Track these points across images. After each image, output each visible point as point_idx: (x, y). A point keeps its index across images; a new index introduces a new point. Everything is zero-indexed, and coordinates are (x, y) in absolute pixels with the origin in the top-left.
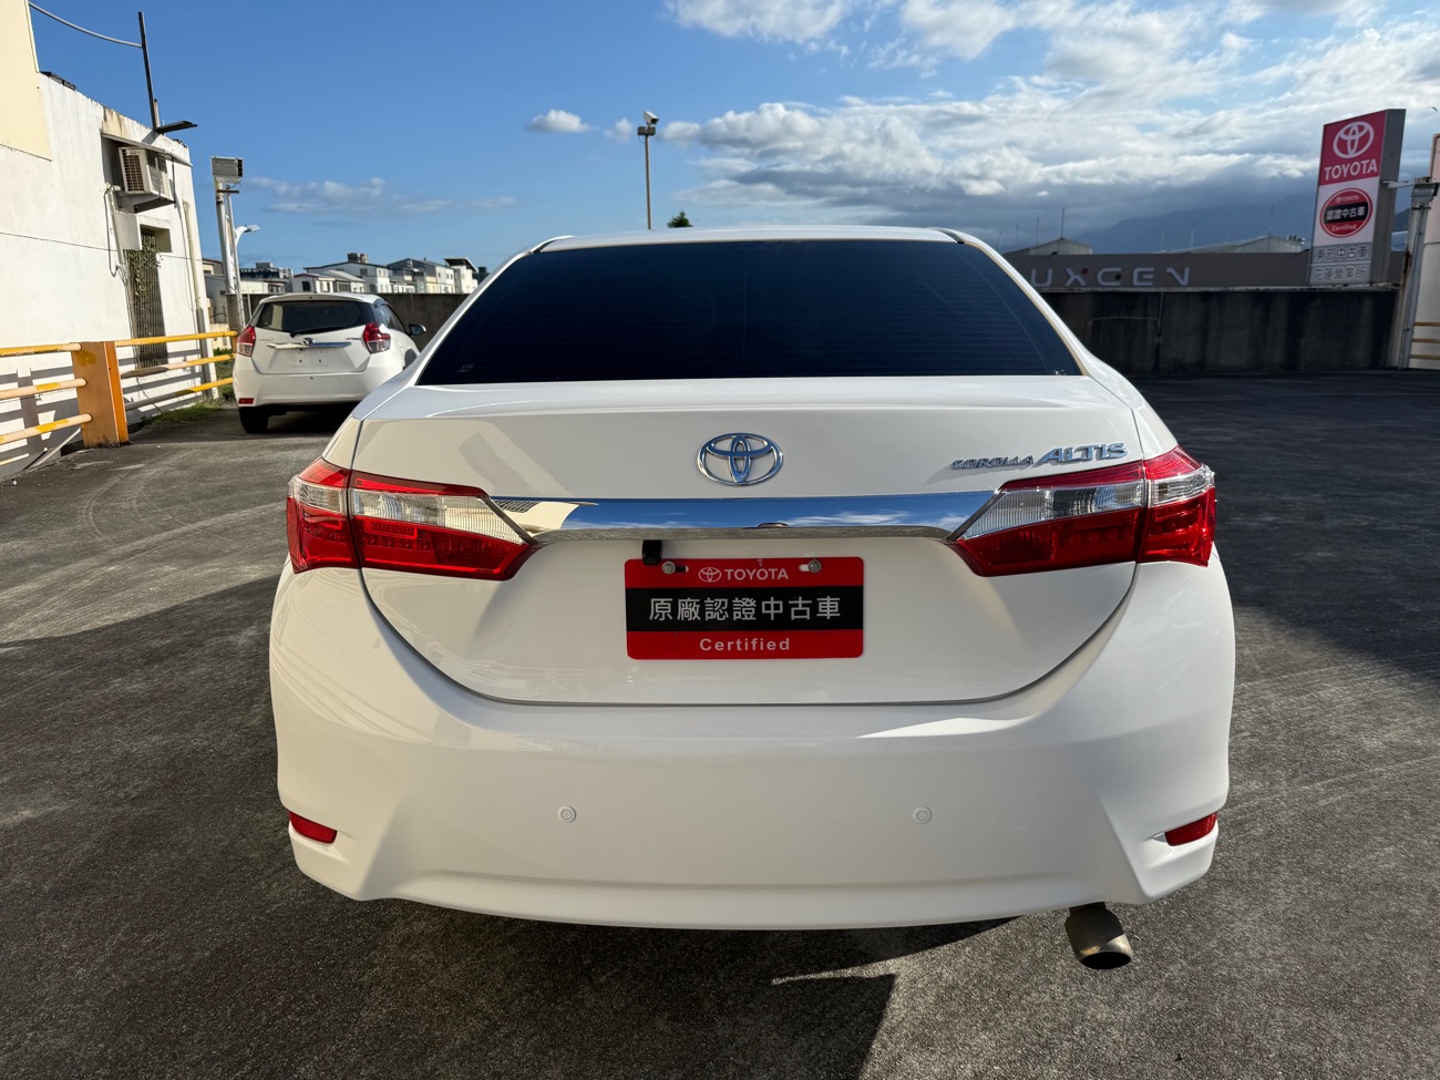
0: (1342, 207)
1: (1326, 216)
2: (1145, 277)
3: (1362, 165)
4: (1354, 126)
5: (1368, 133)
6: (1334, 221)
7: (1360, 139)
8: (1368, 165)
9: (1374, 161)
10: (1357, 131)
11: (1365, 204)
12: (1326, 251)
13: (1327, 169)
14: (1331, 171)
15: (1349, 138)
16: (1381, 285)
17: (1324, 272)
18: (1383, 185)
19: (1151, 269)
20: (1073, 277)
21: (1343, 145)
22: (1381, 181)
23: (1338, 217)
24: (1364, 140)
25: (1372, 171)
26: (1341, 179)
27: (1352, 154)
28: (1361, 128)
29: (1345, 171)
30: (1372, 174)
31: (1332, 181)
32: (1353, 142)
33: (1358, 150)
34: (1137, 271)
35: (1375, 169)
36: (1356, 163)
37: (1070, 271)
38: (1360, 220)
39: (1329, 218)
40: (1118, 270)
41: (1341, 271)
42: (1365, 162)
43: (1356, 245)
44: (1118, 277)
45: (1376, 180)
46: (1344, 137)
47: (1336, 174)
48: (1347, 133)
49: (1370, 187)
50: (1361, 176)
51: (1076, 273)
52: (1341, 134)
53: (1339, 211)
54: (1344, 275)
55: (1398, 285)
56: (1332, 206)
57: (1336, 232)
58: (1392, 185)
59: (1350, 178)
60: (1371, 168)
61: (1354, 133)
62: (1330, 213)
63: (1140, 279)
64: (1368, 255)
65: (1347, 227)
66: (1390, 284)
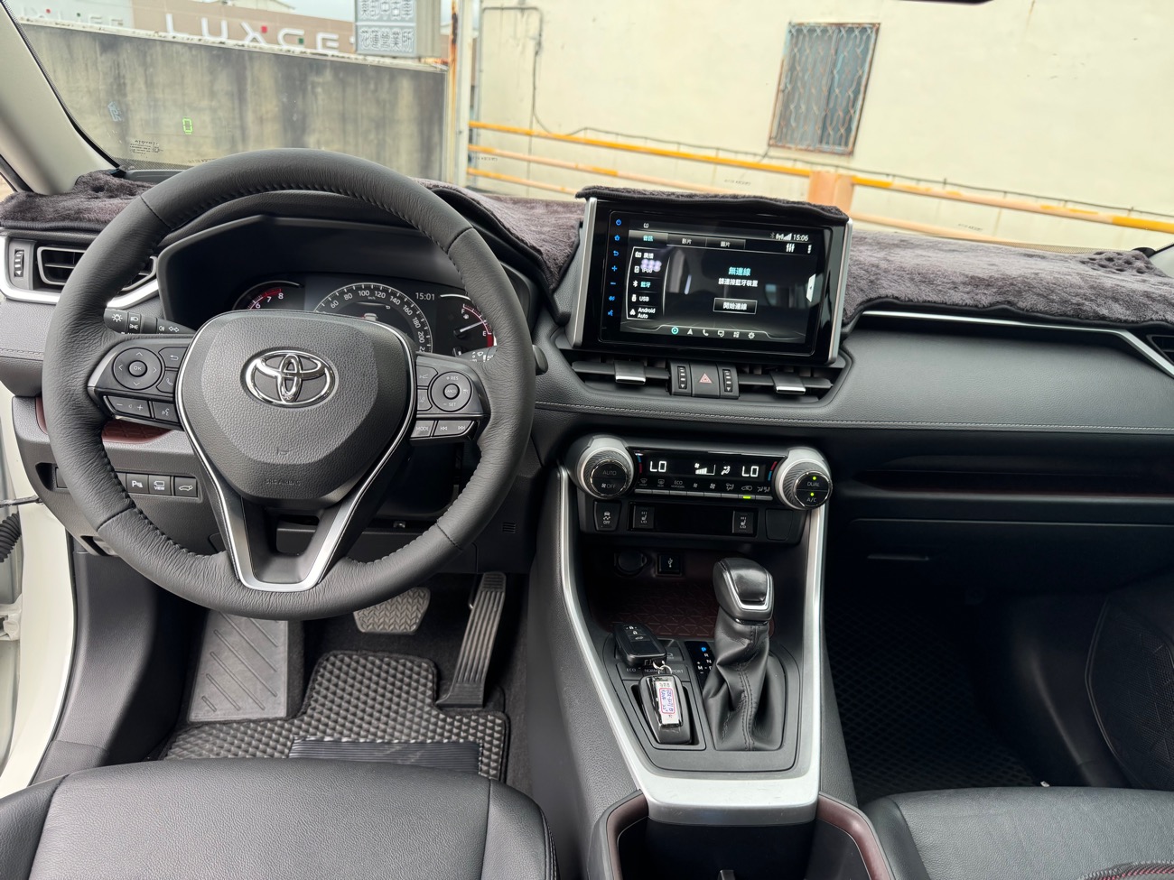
2: (330, 44)
12: (370, 4)
16: (428, 62)
19: (335, 37)
20: (252, 34)
34: (320, 36)
37: (246, 26)
40: (300, 32)
41: (387, 37)
44: (301, 41)
51: (254, 29)
54: (391, 41)
55: (445, 63)
63: (325, 46)
64: (413, 11)
66: (439, 61)
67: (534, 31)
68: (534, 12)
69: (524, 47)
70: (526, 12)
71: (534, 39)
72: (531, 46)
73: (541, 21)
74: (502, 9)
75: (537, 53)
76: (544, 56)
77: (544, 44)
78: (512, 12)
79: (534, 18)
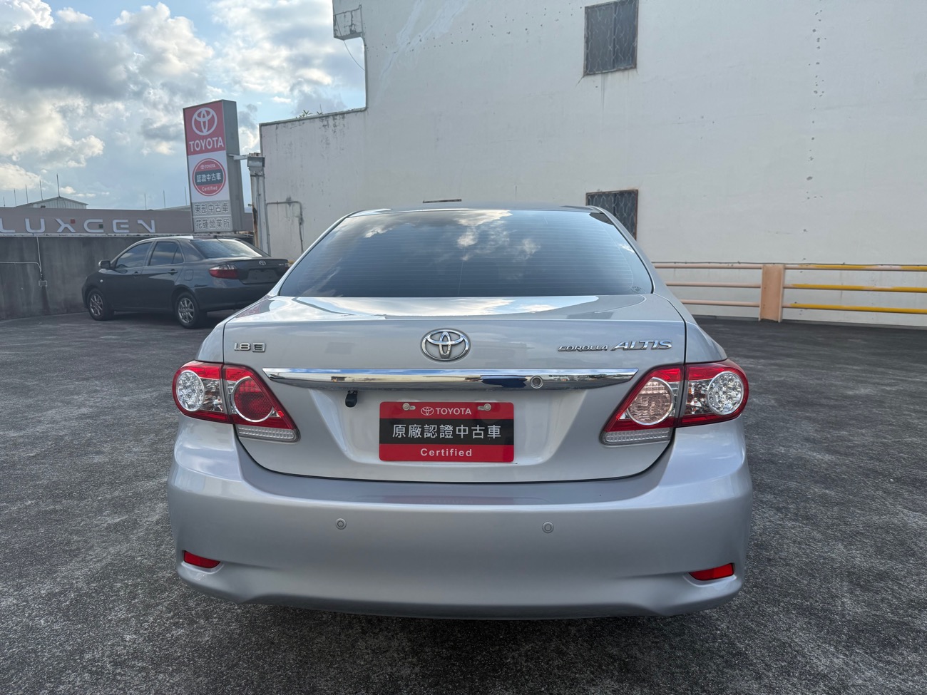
0: (206, 172)
1: (196, 181)
3: (213, 141)
4: (203, 110)
5: (213, 116)
6: (202, 184)
7: (209, 121)
8: (217, 141)
9: (220, 138)
10: (206, 115)
11: (220, 171)
12: (201, 207)
13: (191, 143)
14: (193, 144)
15: (201, 120)
16: (241, 232)
17: (202, 222)
18: (230, 158)
21: (198, 124)
22: (228, 156)
23: (204, 180)
24: (211, 122)
25: (221, 146)
26: (201, 152)
27: (205, 133)
28: (208, 113)
29: (203, 145)
30: (221, 149)
31: (195, 152)
32: (204, 123)
33: (208, 130)
35: (222, 144)
36: (209, 139)
38: (219, 183)
39: (198, 181)
41: (214, 222)
42: (215, 139)
43: (219, 202)
45: (224, 153)
46: (198, 119)
47: (197, 147)
48: (199, 115)
49: (221, 157)
50: (213, 150)
51: (65, 223)
52: (195, 115)
53: (204, 176)
54: (216, 225)
55: (251, 233)
56: (198, 172)
57: (205, 192)
58: (236, 157)
59: (207, 151)
60: (219, 144)
61: (204, 117)
62: (198, 176)
64: (229, 209)
65: (212, 188)
66: (247, 232)
67: (297, 212)
68: (296, 204)
69: (293, 221)
70: (292, 205)
71: (297, 217)
72: (297, 221)
73: (301, 208)
74: (277, 203)
75: (300, 224)
76: (305, 225)
77: (304, 219)
78: (284, 205)
79: (297, 207)
